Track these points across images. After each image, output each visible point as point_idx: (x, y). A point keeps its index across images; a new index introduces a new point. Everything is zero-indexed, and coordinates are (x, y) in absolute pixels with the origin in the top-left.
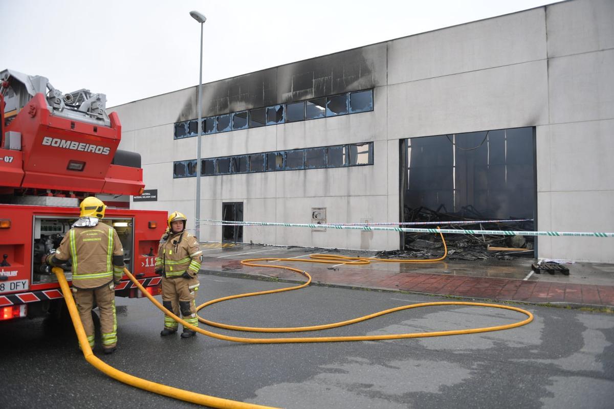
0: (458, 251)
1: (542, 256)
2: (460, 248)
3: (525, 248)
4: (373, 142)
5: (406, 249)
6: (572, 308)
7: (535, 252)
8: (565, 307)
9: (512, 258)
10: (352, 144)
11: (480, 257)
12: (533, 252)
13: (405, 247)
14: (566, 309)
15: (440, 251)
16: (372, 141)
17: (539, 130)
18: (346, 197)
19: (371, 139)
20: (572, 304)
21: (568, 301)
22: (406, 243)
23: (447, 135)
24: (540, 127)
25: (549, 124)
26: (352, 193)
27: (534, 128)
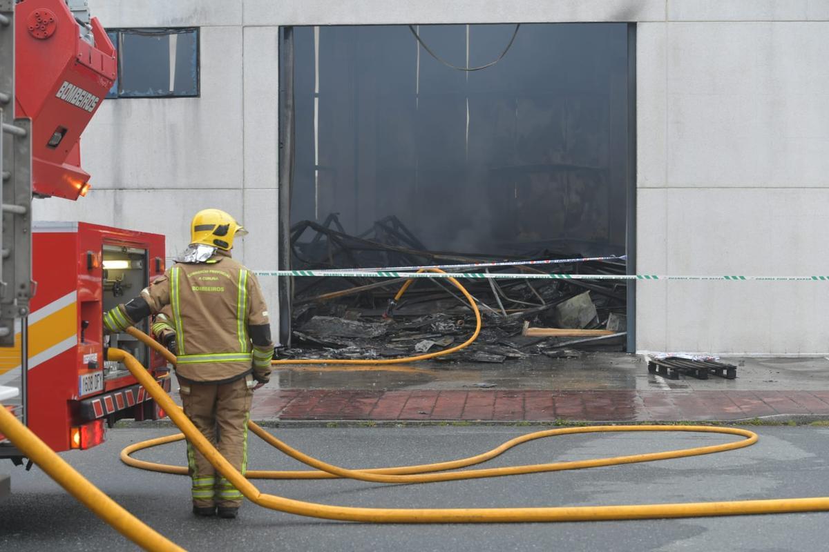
0: (440, 342)
1: (646, 347)
2: (443, 335)
3: (603, 327)
4: (197, 29)
5: (296, 342)
6: (798, 424)
7: (629, 338)
8: (786, 424)
9: (579, 354)
10: (126, 30)
11: (511, 355)
12: (624, 338)
13: (293, 335)
14: (788, 426)
15: (391, 346)
16: (193, 23)
17: (643, 34)
18: (110, 192)
19: (191, 17)
20: (796, 417)
21: (788, 413)
22: (294, 328)
23: (410, 25)
24: (645, 25)
25: (667, 21)
26: (128, 181)
27: (632, 26)
